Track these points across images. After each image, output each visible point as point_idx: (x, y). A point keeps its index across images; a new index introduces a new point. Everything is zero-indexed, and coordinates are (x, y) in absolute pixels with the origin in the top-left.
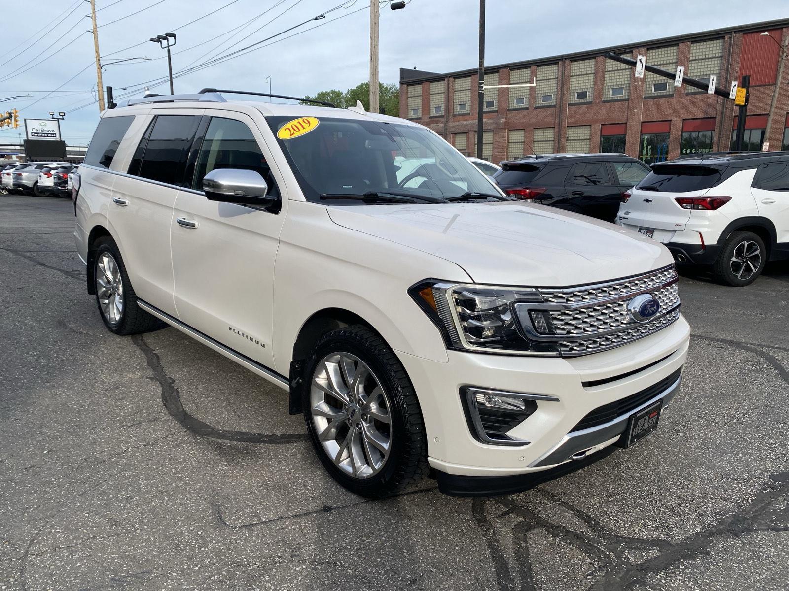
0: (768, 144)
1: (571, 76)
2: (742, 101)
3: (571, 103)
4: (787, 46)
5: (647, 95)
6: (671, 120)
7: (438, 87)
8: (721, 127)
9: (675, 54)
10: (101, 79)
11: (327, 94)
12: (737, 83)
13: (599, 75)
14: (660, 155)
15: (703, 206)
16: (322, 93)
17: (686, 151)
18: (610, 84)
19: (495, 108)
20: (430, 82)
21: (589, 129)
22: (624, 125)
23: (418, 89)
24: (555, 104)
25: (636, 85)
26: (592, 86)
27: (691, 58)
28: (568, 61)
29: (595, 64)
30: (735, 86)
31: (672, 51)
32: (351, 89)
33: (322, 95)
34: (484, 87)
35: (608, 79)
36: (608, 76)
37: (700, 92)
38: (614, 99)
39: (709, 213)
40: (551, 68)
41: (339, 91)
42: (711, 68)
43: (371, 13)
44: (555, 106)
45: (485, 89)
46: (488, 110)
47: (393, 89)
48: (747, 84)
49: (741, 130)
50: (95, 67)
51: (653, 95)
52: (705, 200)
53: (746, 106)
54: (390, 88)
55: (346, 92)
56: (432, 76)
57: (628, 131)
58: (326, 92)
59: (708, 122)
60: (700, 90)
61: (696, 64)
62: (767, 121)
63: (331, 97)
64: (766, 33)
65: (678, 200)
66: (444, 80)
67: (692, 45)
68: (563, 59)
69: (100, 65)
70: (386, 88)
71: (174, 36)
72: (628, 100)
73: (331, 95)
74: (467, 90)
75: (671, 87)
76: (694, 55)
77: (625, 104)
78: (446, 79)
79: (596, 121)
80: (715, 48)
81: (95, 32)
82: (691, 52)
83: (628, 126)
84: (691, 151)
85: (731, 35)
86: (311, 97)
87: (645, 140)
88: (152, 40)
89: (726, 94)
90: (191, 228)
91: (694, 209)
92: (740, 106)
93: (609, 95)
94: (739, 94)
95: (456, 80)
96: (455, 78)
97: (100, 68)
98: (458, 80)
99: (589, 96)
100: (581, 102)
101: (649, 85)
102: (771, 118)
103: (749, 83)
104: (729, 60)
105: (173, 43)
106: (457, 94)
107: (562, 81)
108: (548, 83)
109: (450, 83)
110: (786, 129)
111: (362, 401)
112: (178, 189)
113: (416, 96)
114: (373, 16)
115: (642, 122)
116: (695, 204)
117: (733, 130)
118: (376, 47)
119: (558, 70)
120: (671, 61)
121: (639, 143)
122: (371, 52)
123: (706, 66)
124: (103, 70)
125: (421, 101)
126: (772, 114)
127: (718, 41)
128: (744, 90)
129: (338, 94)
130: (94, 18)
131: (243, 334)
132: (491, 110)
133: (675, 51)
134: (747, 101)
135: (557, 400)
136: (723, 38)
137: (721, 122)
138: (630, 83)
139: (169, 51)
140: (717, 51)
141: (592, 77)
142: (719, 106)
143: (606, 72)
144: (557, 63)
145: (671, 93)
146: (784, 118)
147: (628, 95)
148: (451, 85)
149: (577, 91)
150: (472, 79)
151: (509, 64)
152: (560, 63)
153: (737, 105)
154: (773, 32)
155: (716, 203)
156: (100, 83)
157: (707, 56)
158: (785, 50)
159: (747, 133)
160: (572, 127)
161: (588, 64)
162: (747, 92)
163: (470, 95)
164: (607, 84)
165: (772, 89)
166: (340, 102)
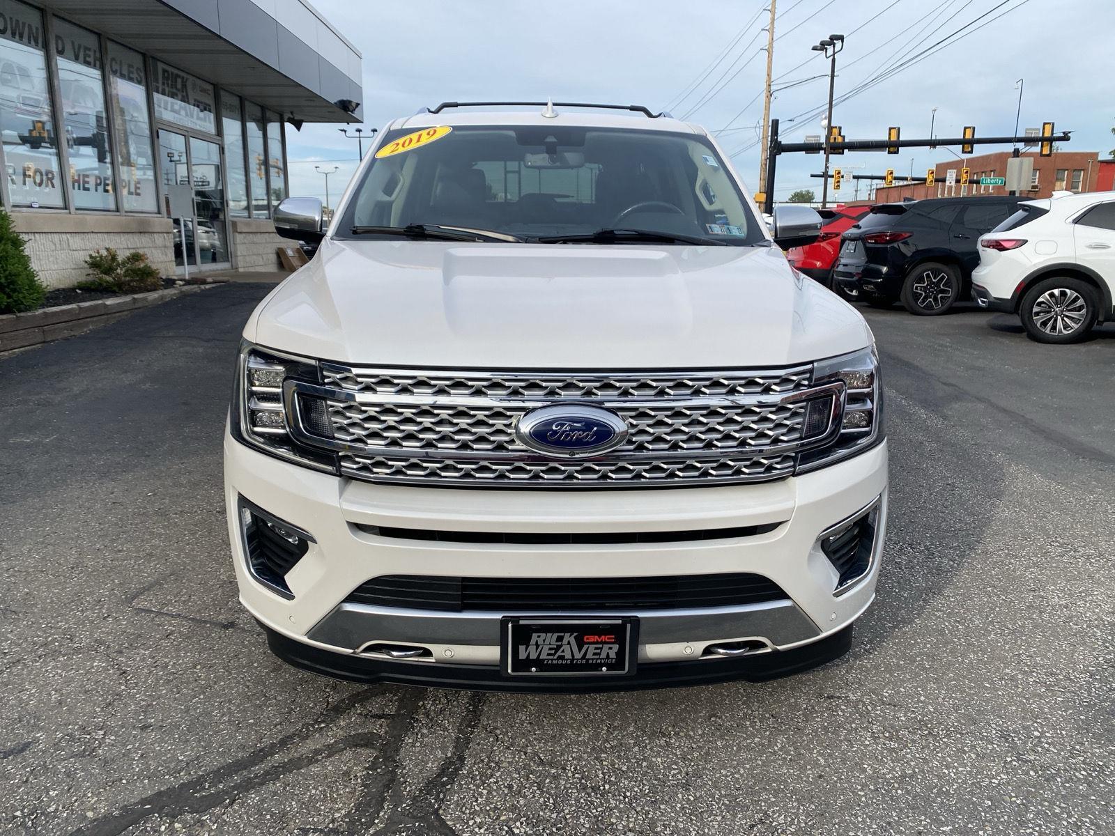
10: (769, 110)
50: (764, 96)
69: (770, 92)
71: (841, 38)
81: (770, 51)
88: (814, 49)
97: (769, 96)
124: (772, 99)
130: (771, 31)
135: (315, 541)
139: (834, 61)
156: (767, 114)
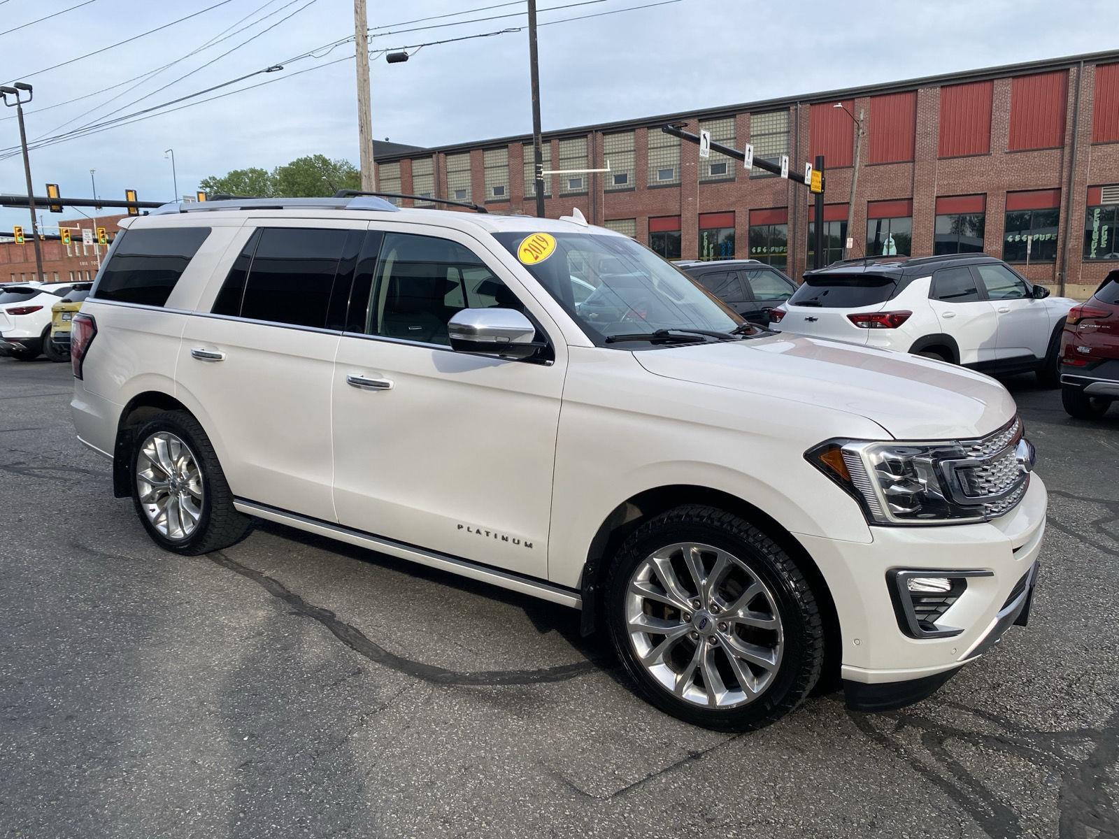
0: (852, 239)
1: (604, 154)
2: (818, 188)
3: (608, 189)
4: (862, 121)
5: (703, 179)
6: (734, 211)
7: (423, 167)
8: (794, 219)
9: (732, 128)
11: (244, 173)
12: (811, 166)
13: (641, 152)
14: (725, 255)
15: (882, 324)
16: (236, 172)
17: (756, 250)
18: (656, 165)
19: (506, 196)
20: (412, 159)
21: (633, 224)
22: (677, 218)
23: (394, 169)
24: (586, 190)
25: (688, 166)
26: (633, 167)
27: (752, 134)
28: (599, 134)
29: (635, 139)
30: (809, 168)
31: (729, 124)
32: (280, 167)
33: (236, 177)
34: (544, 172)
35: (652, 157)
36: (652, 154)
37: (769, 175)
38: (662, 184)
39: (889, 332)
40: (578, 142)
41: (262, 170)
42: (776, 145)
43: (357, 66)
44: (586, 194)
45: (545, 175)
46: (496, 199)
47: (345, 167)
48: (821, 168)
49: (819, 223)
51: (711, 179)
52: (884, 316)
53: (823, 193)
54: (340, 166)
55: (272, 172)
56: (410, 151)
57: (683, 225)
58: (242, 171)
59: (779, 212)
60: (769, 173)
61: (759, 141)
62: (848, 211)
63: (251, 179)
64: (840, 105)
65: (851, 317)
66: (431, 157)
67: (752, 117)
68: (592, 131)
70: (335, 165)
71: (29, 88)
72: (679, 185)
73: (250, 175)
74: (465, 170)
75: (731, 168)
76: (755, 129)
77: (676, 191)
78: (434, 156)
79: (642, 213)
80: (778, 121)
82: (752, 125)
83: (683, 219)
84: (762, 250)
85: (797, 105)
86: (218, 179)
87: (705, 237)
89: (800, 179)
90: (378, 390)
91: (872, 328)
92: (816, 193)
93: (657, 179)
94: (815, 178)
95: (449, 157)
96: (447, 155)
98: (451, 157)
99: (630, 180)
100: (620, 188)
101: (705, 165)
102: (852, 208)
103: (823, 164)
104: (796, 137)
105: (29, 99)
106: (451, 176)
107: (594, 159)
108: (575, 163)
109: (440, 160)
110: (869, 221)
111: (716, 605)
112: (339, 335)
113: (392, 179)
114: (361, 70)
115: (699, 214)
116: (873, 321)
117: (809, 223)
118: (367, 112)
119: (587, 145)
120: (729, 136)
121: (697, 240)
122: (360, 120)
123: (770, 144)
125: (400, 185)
126: (853, 203)
127: (782, 113)
128: (820, 174)
129: (261, 174)
131: (488, 533)
132: (501, 198)
133: (732, 124)
134: (823, 188)
135: (991, 574)
136: (788, 109)
137: (795, 214)
138: (680, 164)
139: (20, 110)
140: (782, 126)
141: (632, 155)
142: (791, 193)
143: (649, 149)
144: (586, 136)
145: (731, 177)
146: (866, 208)
147: (680, 179)
148: (441, 164)
149: (613, 174)
150: (471, 156)
151: (520, 137)
152: (589, 136)
153: (812, 192)
154: (845, 103)
155: (896, 320)
157: (771, 131)
158: (861, 125)
159: (826, 226)
160: (612, 222)
161: (626, 138)
162: (823, 176)
163: (469, 178)
164: (652, 165)
165: (849, 173)
166: (265, 185)
